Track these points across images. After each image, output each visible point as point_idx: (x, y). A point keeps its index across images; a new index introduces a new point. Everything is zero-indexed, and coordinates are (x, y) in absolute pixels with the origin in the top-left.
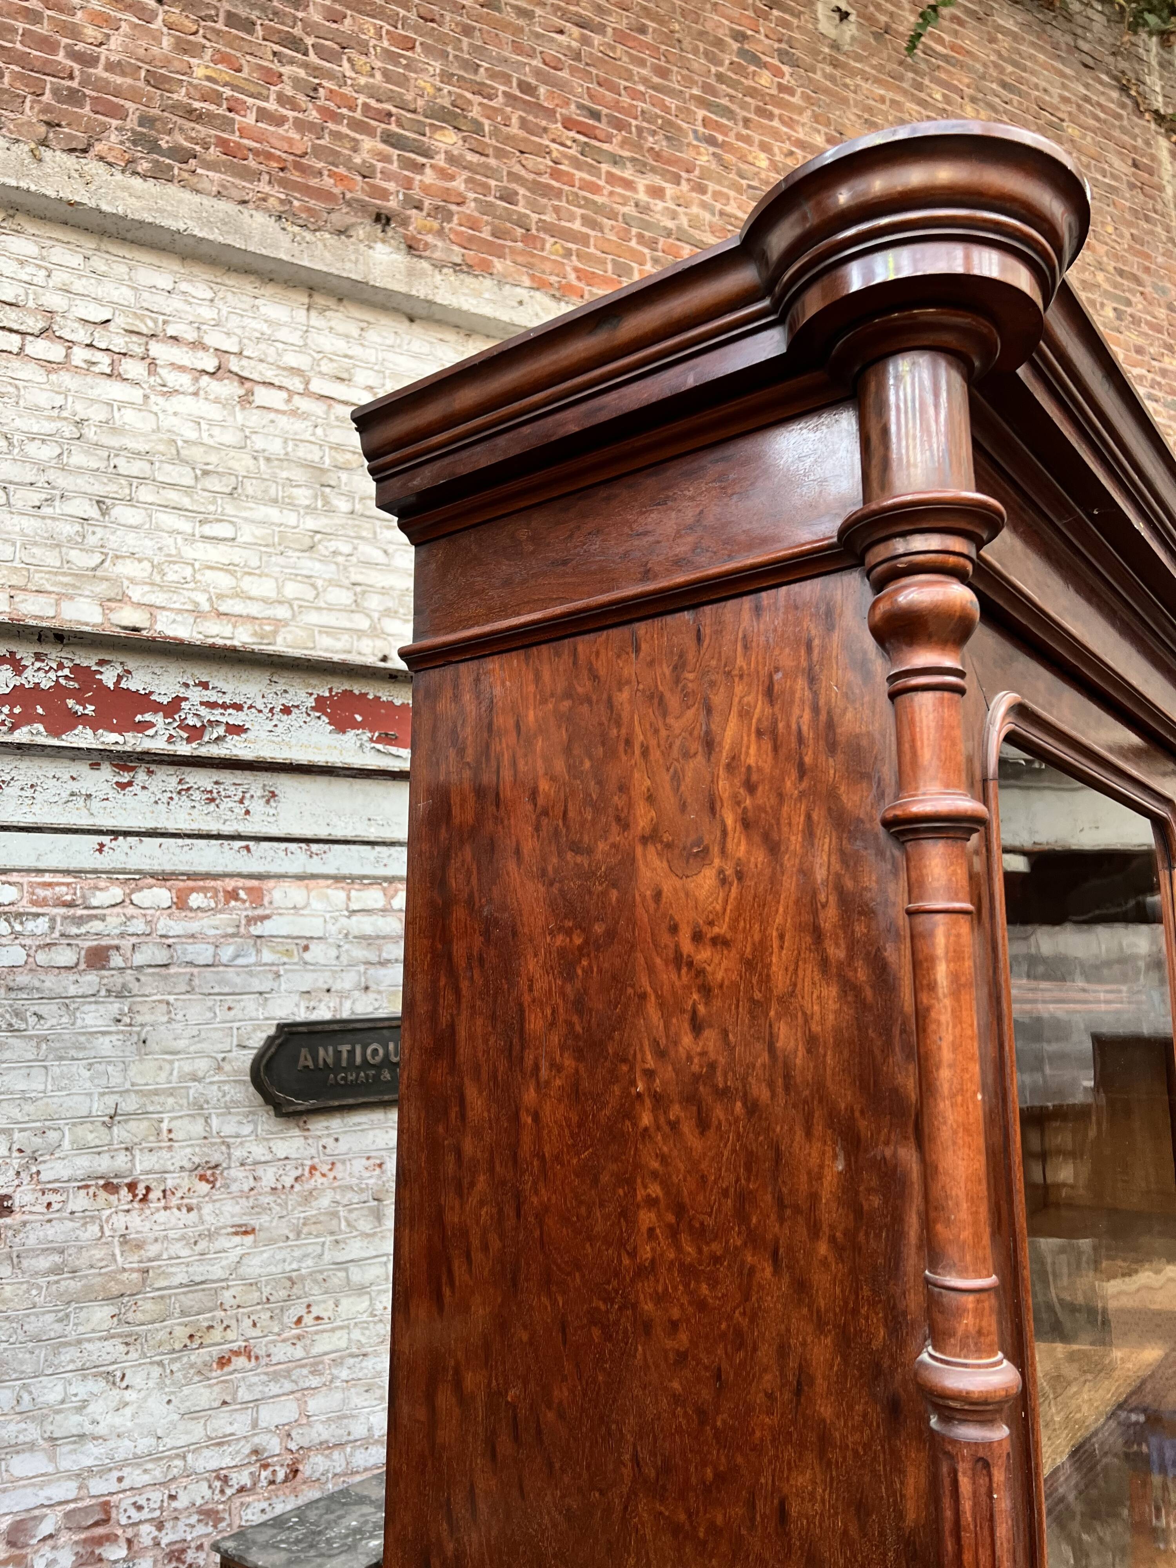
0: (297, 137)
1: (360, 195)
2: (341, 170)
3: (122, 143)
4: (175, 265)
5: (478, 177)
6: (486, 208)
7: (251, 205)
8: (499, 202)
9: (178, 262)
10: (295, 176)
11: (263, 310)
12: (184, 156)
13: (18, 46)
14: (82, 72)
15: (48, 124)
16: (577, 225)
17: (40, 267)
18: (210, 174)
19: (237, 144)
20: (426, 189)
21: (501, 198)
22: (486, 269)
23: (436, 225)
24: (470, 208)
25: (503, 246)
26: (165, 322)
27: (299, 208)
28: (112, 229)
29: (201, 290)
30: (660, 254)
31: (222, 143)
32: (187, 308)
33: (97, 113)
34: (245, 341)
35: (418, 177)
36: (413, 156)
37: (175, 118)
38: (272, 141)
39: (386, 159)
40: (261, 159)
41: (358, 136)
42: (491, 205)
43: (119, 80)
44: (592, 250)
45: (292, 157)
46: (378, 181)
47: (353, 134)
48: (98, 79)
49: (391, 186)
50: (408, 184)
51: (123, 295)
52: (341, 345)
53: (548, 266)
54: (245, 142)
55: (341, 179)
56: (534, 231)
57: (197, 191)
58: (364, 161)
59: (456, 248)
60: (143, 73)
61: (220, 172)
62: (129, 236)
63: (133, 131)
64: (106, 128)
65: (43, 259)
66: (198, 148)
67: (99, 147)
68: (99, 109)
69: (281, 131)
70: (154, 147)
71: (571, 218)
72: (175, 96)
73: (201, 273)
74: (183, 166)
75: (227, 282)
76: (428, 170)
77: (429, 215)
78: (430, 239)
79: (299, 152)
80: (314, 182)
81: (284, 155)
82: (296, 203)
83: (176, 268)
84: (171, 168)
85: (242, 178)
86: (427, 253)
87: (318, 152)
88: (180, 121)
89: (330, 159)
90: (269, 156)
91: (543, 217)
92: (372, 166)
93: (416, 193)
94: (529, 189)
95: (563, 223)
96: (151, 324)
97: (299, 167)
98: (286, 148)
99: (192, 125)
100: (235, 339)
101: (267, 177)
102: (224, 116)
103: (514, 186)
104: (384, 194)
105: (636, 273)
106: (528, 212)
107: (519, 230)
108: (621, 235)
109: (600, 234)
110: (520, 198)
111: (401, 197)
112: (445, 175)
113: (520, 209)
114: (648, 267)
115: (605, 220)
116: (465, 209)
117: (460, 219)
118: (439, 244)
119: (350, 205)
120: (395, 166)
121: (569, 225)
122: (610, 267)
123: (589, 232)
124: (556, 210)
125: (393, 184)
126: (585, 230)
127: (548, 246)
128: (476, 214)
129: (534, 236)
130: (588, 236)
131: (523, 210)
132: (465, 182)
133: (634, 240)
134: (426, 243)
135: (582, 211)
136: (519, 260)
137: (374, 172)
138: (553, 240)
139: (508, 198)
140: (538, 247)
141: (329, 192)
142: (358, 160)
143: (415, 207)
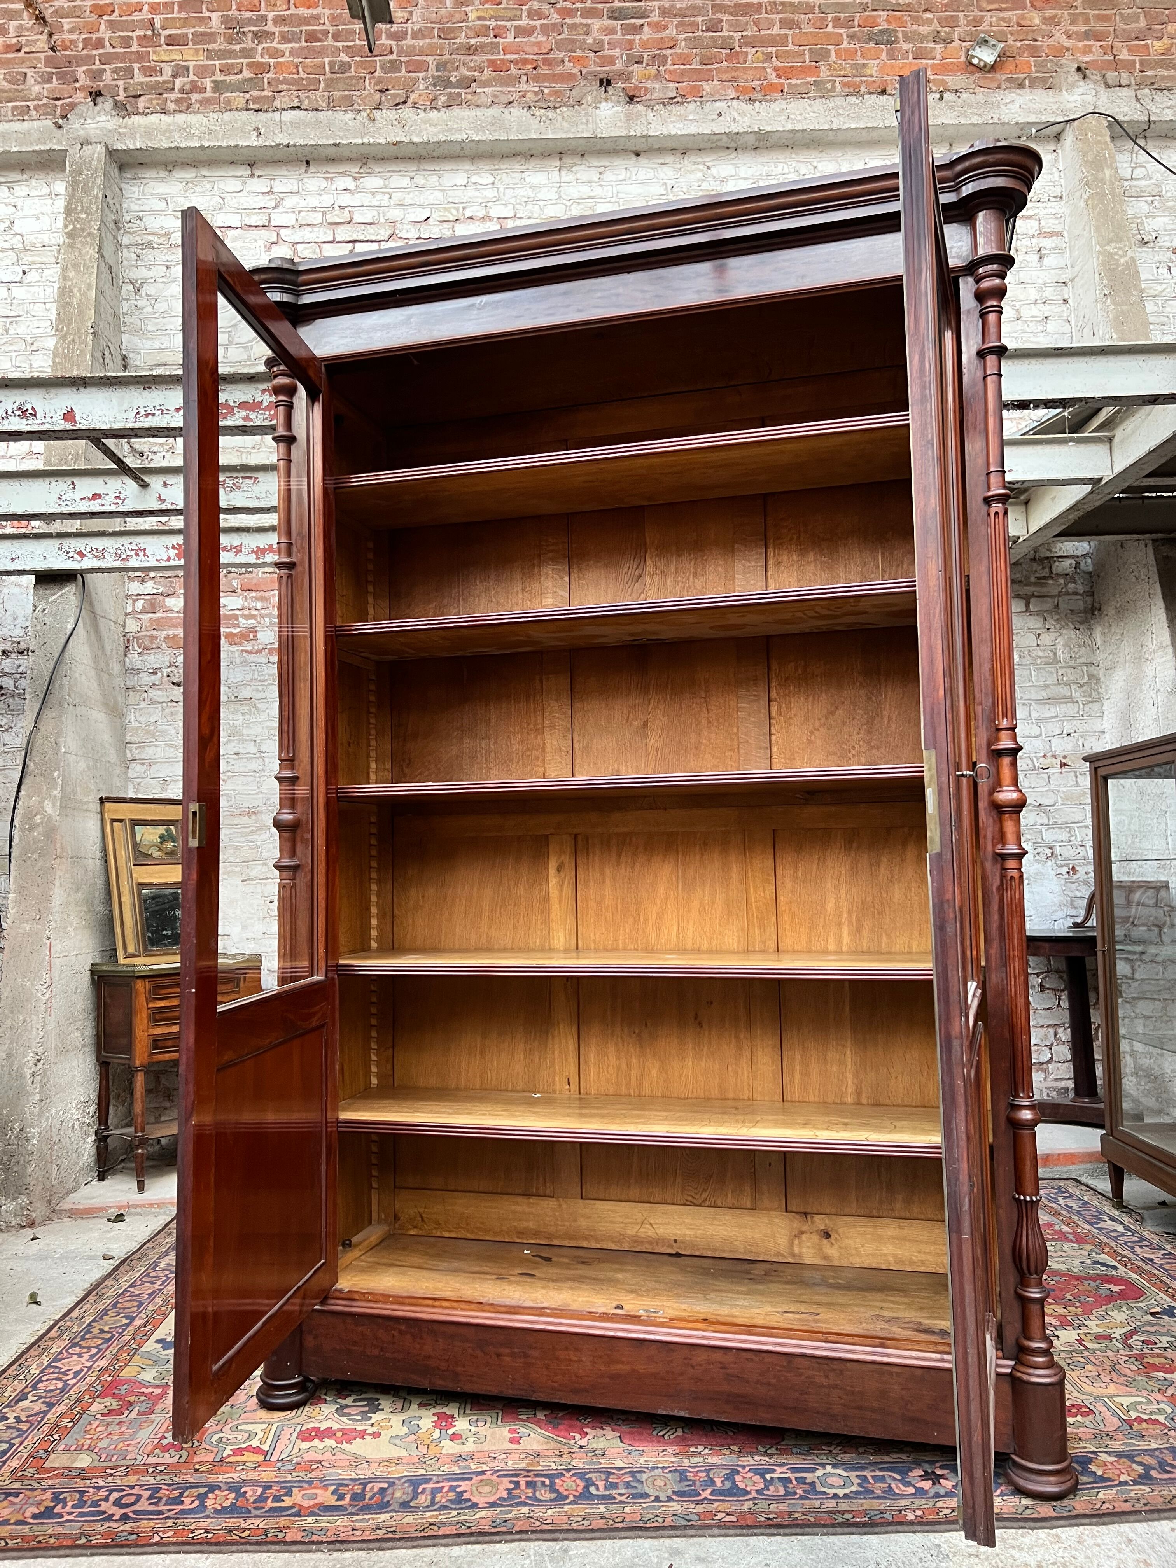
0: (544, 39)
1: (593, 68)
2: (579, 53)
3: (427, 88)
4: (467, 166)
5: (687, 19)
6: (695, 43)
7: (515, 104)
8: (705, 34)
9: (469, 163)
10: (544, 70)
11: (528, 180)
12: (467, 83)
13: (358, 42)
14: (397, 45)
15: (380, 91)
16: (776, 30)
17: (384, 193)
18: (486, 90)
19: (503, 60)
20: (644, 45)
21: (707, 30)
22: (697, 94)
23: (653, 71)
24: (682, 48)
25: (710, 70)
26: (464, 208)
27: (550, 94)
28: (424, 153)
29: (486, 178)
30: (857, 29)
31: (492, 63)
32: (477, 194)
33: (409, 72)
34: (518, 206)
35: (638, 37)
36: (632, 21)
37: (459, 57)
38: (527, 49)
39: (612, 31)
40: (520, 66)
41: (589, 21)
42: (700, 38)
43: (421, 43)
44: (791, 47)
45: (542, 56)
46: (607, 52)
47: (584, 21)
48: (408, 46)
49: (617, 52)
50: (630, 45)
51: (435, 197)
52: (585, 190)
53: (750, 75)
54: (508, 57)
55: (579, 59)
56: (737, 48)
57: (478, 106)
58: (595, 40)
59: (671, 85)
60: (436, 31)
61: (492, 86)
62: (435, 154)
63: (433, 77)
64: (416, 81)
65: (386, 187)
66: (476, 74)
67: (413, 97)
68: (410, 69)
69: (532, 39)
70: (447, 84)
71: (771, 25)
72: (458, 41)
73: (485, 165)
74: (468, 90)
75: (502, 167)
76: (646, 29)
77: (648, 65)
78: (649, 84)
79: (545, 51)
80: (558, 70)
81: (535, 57)
82: (546, 91)
83: (467, 167)
84: (460, 94)
85: (508, 85)
86: (647, 97)
87: (560, 45)
88: (462, 58)
89: (570, 47)
90: (525, 61)
91: (744, 33)
92: (602, 41)
93: (637, 51)
94: (731, 14)
95: (762, 32)
96: (454, 212)
97: (548, 63)
98: (536, 50)
99: (471, 57)
100: (511, 207)
101: (525, 78)
102: (492, 43)
103: (719, 16)
104: (611, 61)
105: (833, 54)
106: (731, 33)
107: (724, 51)
108: (818, 24)
109: (797, 31)
110: (724, 24)
111: (624, 58)
112: (659, 27)
113: (725, 33)
114: (845, 45)
115: (803, 16)
116: (677, 50)
117: (673, 60)
118: (657, 86)
119: (586, 78)
120: (619, 35)
121: (769, 32)
122: (807, 57)
123: (787, 32)
124: (757, 23)
125: (618, 50)
126: (783, 32)
127: (750, 57)
128: (686, 51)
129: (737, 52)
130: (786, 36)
131: (727, 34)
132: (677, 26)
133: (831, 25)
134: (646, 89)
135: (781, 16)
136: (724, 77)
137: (603, 45)
138: (754, 50)
139: (713, 27)
140: (741, 60)
141: (571, 74)
142: (590, 41)
143: (637, 63)
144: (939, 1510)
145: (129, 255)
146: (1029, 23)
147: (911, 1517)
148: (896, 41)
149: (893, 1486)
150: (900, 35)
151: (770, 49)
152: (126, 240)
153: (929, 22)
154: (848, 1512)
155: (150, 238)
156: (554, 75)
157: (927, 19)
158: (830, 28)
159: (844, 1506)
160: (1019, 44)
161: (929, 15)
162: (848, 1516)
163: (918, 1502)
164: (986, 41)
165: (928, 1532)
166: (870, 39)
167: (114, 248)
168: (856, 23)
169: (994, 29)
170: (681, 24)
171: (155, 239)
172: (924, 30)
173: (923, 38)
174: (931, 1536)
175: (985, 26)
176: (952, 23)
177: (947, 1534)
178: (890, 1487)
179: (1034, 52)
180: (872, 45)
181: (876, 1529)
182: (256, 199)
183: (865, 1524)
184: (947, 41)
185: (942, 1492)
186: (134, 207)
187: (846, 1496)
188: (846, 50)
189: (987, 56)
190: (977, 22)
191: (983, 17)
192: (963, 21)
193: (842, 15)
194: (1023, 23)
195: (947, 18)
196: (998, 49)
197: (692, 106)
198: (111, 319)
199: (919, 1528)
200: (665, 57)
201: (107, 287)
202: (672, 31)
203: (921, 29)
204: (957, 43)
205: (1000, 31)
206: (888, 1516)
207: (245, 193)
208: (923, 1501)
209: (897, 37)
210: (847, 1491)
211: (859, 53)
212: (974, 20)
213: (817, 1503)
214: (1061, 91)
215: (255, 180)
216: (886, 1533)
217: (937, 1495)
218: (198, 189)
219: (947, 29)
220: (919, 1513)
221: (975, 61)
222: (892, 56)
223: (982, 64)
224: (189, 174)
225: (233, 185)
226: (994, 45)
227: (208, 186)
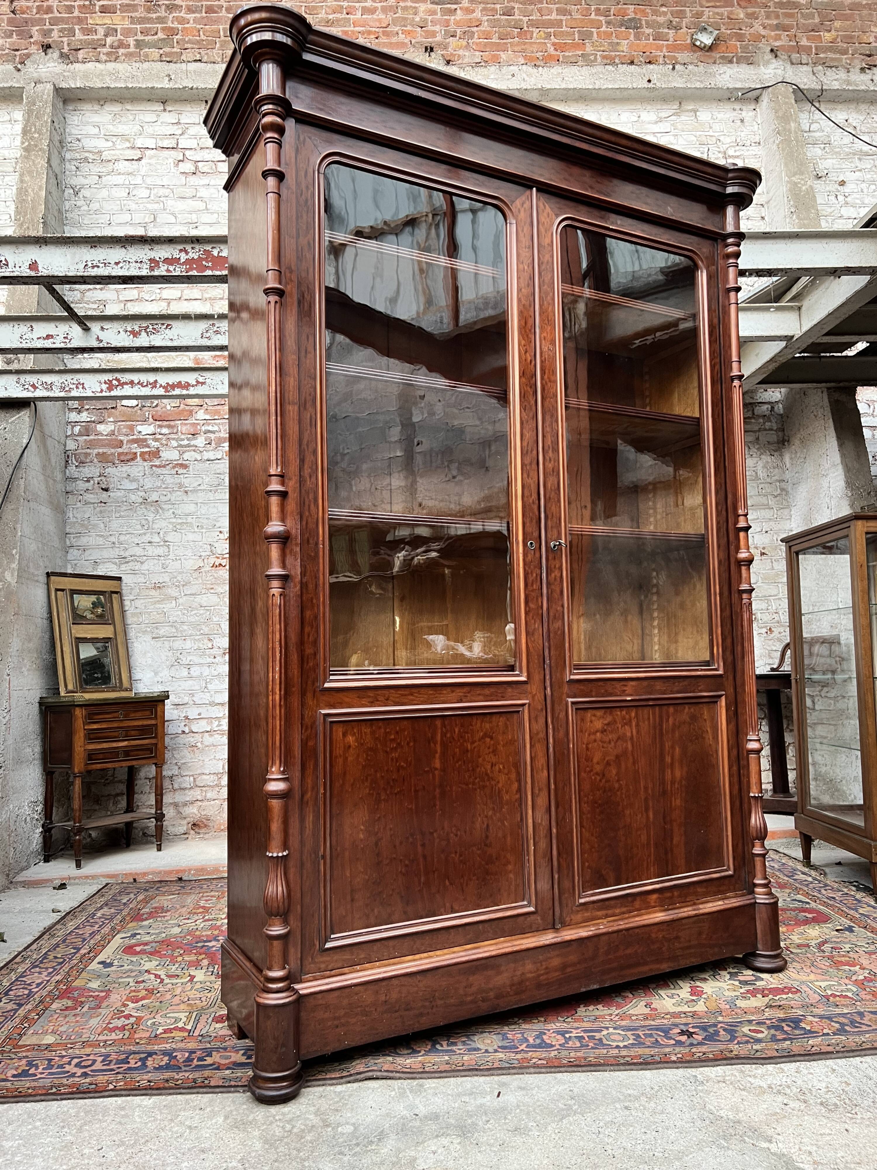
0: (384, 17)
1: (420, 39)
2: (409, 28)
5: (489, 6)
6: (494, 23)
8: (502, 17)
10: (383, 40)
16: (554, 16)
19: (352, 31)
20: (458, 24)
21: (504, 14)
22: (496, 61)
23: (464, 43)
24: (485, 26)
25: (506, 44)
30: (612, 17)
35: (453, 18)
36: (449, 6)
38: (371, 24)
39: (433, 13)
40: (365, 36)
41: (417, 5)
42: (498, 20)
44: (564, 29)
45: (382, 29)
46: (430, 28)
47: (414, 5)
49: (437, 28)
50: (447, 23)
53: (535, 48)
54: (357, 29)
55: (409, 33)
56: (525, 28)
58: (421, 18)
59: (477, 53)
60: (303, 8)
69: (375, 16)
72: (320, 16)
76: (459, 12)
77: (460, 38)
78: (461, 53)
79: (385, 25)
80: (394, 40)
81: (377, 30)
86: (460, 62)
87: (395, 21)
89: (402, 23)
90: (369, 33)
91: (531, 18)
92: (426, 19)
93: (452, 27)
95: (544, 17)
97: (386, 34)
98: (378, 25)
99: (329, 28)
102: (345, 18)
103: (511, 4)
104: (433, 34)
105: (595, 35)
106: (521, 17)
107: (516, 30)
108: (584, 13)
109: (569, 17)
110: (516, 10)
111: (443, 32)
112: (468, 11)
113: (517, 17)
114: (604, 28)
115: (573, 7)
116: (481, 28)
117: (478, 35)
118: (467, 54)
119: (414, 46)
120: (439, 16)
121: (549, 17)
122: (576, 36)
123: (562, 17)
124: (540, 10)
125: (438, 26)
126: (559, 17)
127: (535, 35)
128: (488, 29)
129: (526, 31)
130: (561, 20)
131: (518, 17)
132: (481, 11)
133: (593, 14)
134: (459, 56)
135: (557, 6)
136: (516, 49)
137: (427, 23)
138: (538, 30)
139: (508, 12)
140: (529, 37)
141: (403, 43)
142: (417, 19)
143: (452, 36)
144: (694, 1054)
145: (70, 167)
146: (736, 17)
147: (674, 1058)
148: (641, 27)
149: (659, 1040)
150: (644, 23)
151: (549, 30)
152: (68, 156)
153: (665, 14)
154: (628, 1056)
155: (87, 154)
156: (391, 43)
157: (663, 12)
158: (593, 16)
159: (624, 1053)
160: (729, 32)
161: (664, 9)
162: (629, 1059)
163: (678, 1049)
164: (705, 29)
165: (686, 1067)
166: (622, 25)
167: (59, 161)
168: (612, 13)
169: (711, 20)
170: (484, 9)
171: (91, 156)
172: (661, 19)
173: (660, 25)
174: (689, 1070)
175: (705, 18)
176: (681, 15)
177: (701, 1069)
178: (656, 1040)
179: (740, 38)
180: (623, 29)
181: (649, 1067)
182: (167, 128)
183: (641, 1064)
184: (677, 28)
185: (695, 1042)
186: (74, 131)
187: (625, 1047)
188: (604, 32)
189: (706, 39)
190: (699, 15)
191: (703, 11)
192: (689, 14)
193: (602, 7)
194: (732, 17)
195: (677, 11)
196: (714, 35)
197: (493, 68)
198: (56, 214)
199: (680, 1065)
200: (473, 33)
201: (54, 189)
202: (478, 14)
203: (659, 18)
204: (684, 30)
205: (715, 22)
206: (657, 1058)
207: (159, 123)
208: (682, 1049)
209: (641, 24)
210: (626, 1043)
211: (614, 35)
212: (697, 14)
213: (605, 1051)
214: (759, 66)
215: (166, 114)
216: (657, 1069)
217: (692, 1045)
218: (124, 119)
219: (677, 20)
220: (680, 1056)
221: (698, 43)
222: (637, 37)
223: (703, 45)
224: (116, 108)
225: (150, 117)
226: (711, 32)
227: (131, 118)
